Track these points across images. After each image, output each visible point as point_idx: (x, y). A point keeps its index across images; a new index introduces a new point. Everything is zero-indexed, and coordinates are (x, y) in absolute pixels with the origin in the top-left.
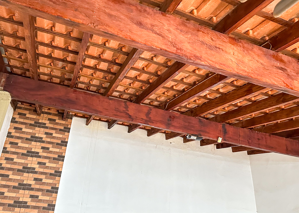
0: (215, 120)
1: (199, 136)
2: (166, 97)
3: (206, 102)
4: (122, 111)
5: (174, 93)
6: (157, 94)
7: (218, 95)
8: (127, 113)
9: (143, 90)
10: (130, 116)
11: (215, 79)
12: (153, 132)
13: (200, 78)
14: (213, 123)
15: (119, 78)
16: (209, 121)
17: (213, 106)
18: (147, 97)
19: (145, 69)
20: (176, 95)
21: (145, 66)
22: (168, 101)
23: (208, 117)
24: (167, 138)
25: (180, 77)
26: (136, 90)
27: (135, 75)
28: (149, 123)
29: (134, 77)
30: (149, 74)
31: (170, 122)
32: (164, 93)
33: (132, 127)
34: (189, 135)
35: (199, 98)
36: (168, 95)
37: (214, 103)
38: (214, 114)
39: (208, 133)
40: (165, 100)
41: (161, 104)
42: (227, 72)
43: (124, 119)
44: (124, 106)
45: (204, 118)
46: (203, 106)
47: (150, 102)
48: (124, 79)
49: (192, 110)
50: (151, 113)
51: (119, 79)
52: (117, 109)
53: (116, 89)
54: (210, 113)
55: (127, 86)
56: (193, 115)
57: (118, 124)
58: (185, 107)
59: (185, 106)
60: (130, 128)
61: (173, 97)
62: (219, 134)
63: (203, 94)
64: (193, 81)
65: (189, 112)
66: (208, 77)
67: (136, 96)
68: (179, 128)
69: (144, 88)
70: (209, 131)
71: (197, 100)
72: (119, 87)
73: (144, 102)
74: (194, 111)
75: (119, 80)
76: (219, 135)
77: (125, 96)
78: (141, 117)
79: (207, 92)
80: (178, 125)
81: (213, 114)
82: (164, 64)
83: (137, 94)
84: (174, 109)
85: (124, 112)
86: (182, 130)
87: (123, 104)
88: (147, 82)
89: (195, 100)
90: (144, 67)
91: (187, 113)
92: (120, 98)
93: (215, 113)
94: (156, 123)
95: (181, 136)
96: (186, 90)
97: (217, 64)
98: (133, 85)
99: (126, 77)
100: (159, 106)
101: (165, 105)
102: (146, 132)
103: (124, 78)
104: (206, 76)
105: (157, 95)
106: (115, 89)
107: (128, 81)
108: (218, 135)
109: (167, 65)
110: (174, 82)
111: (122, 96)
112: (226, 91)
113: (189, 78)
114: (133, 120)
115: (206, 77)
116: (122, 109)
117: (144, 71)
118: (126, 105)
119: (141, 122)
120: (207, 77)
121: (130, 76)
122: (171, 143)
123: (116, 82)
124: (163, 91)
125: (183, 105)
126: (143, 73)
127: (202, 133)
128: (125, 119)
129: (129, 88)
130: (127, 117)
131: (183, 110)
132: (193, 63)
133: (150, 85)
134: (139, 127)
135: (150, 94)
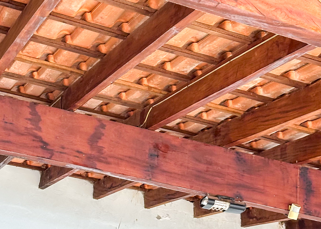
0: (281, 155)
1: (236, 202)
2: (146, 91)
3: (255, 107)
4: (23, 129)
5: (168, 80)
6: (119, 84)
7: (287, 90)
8: (36, 136)
9: (83, 73)
10: (46, 144)
11: (278, 46)
12: (108, 185)
13: (237, 43)
14: (275, 165)
15: (18, 40)
16: (263, 158)
17: (275, 119)
18: (93, 93)
19: (89, 16)
20: (171, 85)
21: (87, 10)
22: (152, 101)
23: (260, 147)
24: (148, 204)
25: (182, 39)
26: (64, 72)
27: (61, 33)
28: (99, 165)
29: (57, 39)
30: (99, 32)
31: (156, 162)
32: (139, 82)
33: (52, 174)
34: (209, 199)
35: (235, 96)
36: (150, 88)
37: (277, 111)
38: (277, 140)
39: (262, 192)
40: (141, 101)
41: (133, 110)
42: (307, 33)
43: (27, 152)
44: (29, 116)
45: (251, 149)
46: (247, 118)
47: (101, 106)
48: (32, 42)
49: (217, 129)
50: (103, 135)
51: (16, 45)
52: (9, 126)
53: (8, 69)
54: (266, 137)
55: (39, 61)
56: (219, 141)
57: (11, 163)
58: (198, 118)
59: (197, 115)
60: (46, 176)
61: (166, 93)
62: (291, 195)
63: (246, 85)
64: (219, 50)
65: (208, 132)
66: (258, 41)
67: (63, 89)
68: (182, 177)
69: (84, 67)
70: (264, 186)
71: (230, 102)
72: (17, 64)
73: (84, 105)
74: (223, 129)
75: (16, 48)
76: (293, 199)
77: (33, 89)
78: (76, 148)
79: (256, 79)
80: (177, 170)
81: (274, 138)
82: (139, 6)
83: (66, 82)
84: (168, 125)
85: (28, 133)
86: (188, 185)
87: (27, 111)
88: (95, 52)
89: (224, 101)
90: (86, 12)
91: (204, 137)
92: (19, 93)
93: (281, 136)
94: (118, 164)
95: (188, 199)
96: (200, 73)
97: (279, 12)
98: (55, 58)
99: (35, 38)
100: (126, 116)
101: (143, 114)
102: (89, 187)
103: (30, 40)
104: (254, 37)
105: (120, 87)
106: (6, 70)
107: (42, 49)
108: (288, 198)
109: (147, 8)
110: (168, 53)
111: (25, 89)
112: (307, 79)
113: (208, 42)
114: (52, 155)
115: (253, 40)
116: (23, 124)
117: (84, 22)
118: (34, 113)
119: (75, 161)
120: (255, 40)
121: (48, 36)
122: (159, 218)
123: (9, 52)
124: (138, 77)
125: (193, 113)
126: (83, 27)
127: (243, 193)
128: (32, 153)
129: (43, 66)
130: (37, 147)
131: (193, 126)
132: (215, 8)
133: (102, 58)
134: (71, 173)
135: (100, 85)
